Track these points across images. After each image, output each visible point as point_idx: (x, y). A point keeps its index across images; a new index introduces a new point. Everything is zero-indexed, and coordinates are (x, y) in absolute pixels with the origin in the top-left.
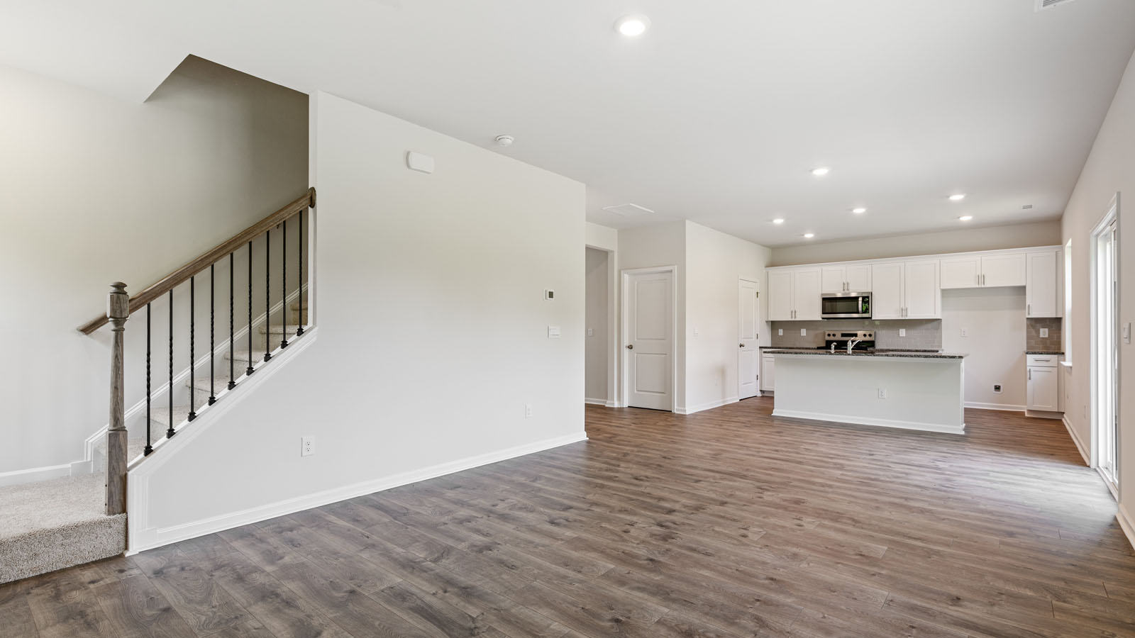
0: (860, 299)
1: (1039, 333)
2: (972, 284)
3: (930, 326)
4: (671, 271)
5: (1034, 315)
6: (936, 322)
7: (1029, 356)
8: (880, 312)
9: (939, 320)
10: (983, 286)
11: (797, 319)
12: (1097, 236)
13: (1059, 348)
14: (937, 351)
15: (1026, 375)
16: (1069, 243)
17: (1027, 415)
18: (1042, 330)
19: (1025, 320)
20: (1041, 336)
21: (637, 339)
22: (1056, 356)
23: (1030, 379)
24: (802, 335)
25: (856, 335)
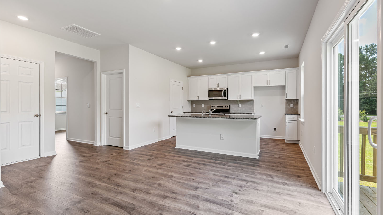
0: (223, 91)
1: (290, 106)
2: (266, 85)
3: (250, 102)
4: (122, 73)
5: (288, 98)
6: (252, 101)
7: (286, 116)
8: (231, 97)
9: (253, 100)
10: (269, 85)
11: (199, 100)
12: (326, 43)
13: (297, 112)
14: (252, 114)
15: (285, 124)
16: (303, 64)
17: (286, 142)
18: (291, 104)
19: (285, 100)
20: (291, 107)
21: (110, 109)
22: (297, 116)
23: (287, 126)
24: (202, 107)
25: (222, 107)
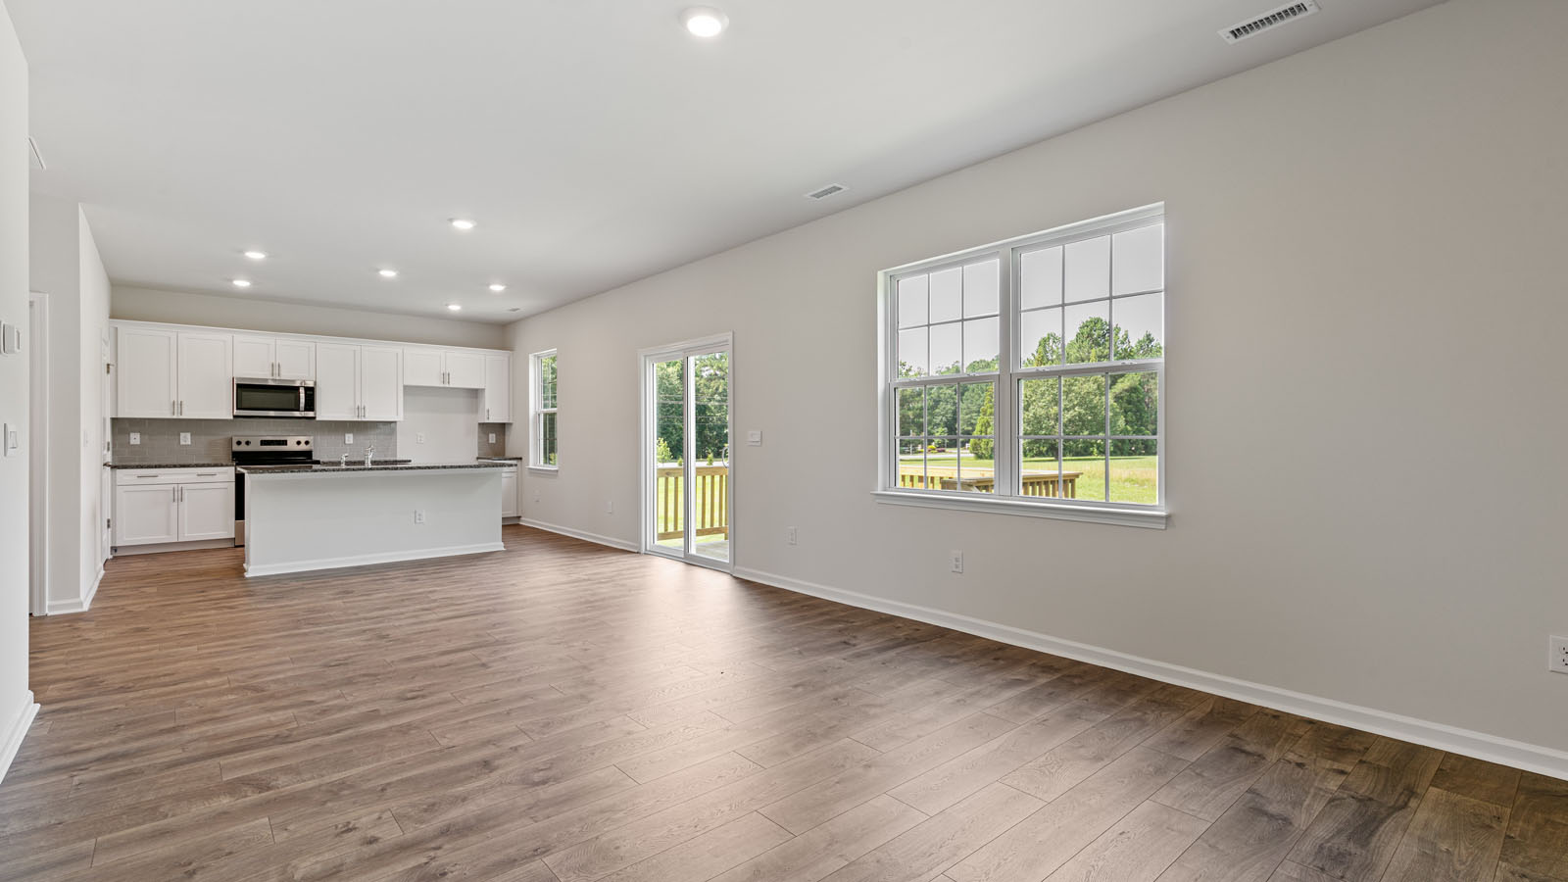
0: (302, 390)
1: (488, 439)
2: (436, 383)
3: (383, 429)
5: (491, 420)
6: (390, 426)
8: (327, 410)
10: (447, 386)
11: (183, 416)
13: (504, 452)
18: (490, 435)
19: (478, 425)
20: (491, 440)
24: (182, 443)
25: (284, 443)
